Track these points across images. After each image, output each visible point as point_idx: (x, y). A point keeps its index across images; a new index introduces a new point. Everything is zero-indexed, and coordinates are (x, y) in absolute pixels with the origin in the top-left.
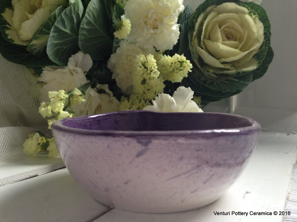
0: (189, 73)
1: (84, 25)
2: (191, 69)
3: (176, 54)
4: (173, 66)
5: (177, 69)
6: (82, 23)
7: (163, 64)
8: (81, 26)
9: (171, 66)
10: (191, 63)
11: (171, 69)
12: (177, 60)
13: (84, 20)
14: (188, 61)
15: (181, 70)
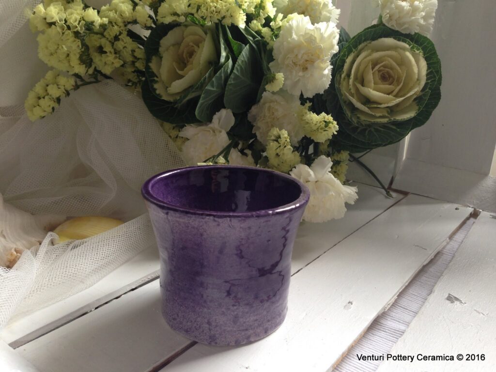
0: (334, 135)
1: (231, 81)
2: (336, 131)
3: (323, 113)
4: (318, 125)
5: (322, 129)
6: (230, 80)
7: (307, 121)
8: (229, 82)
9: (316, 124)
10: (338, 124)
11: (315, 128)
12: (323, 120)
13: (232, 76)
14: (335, 123)
15: (326, 130)
